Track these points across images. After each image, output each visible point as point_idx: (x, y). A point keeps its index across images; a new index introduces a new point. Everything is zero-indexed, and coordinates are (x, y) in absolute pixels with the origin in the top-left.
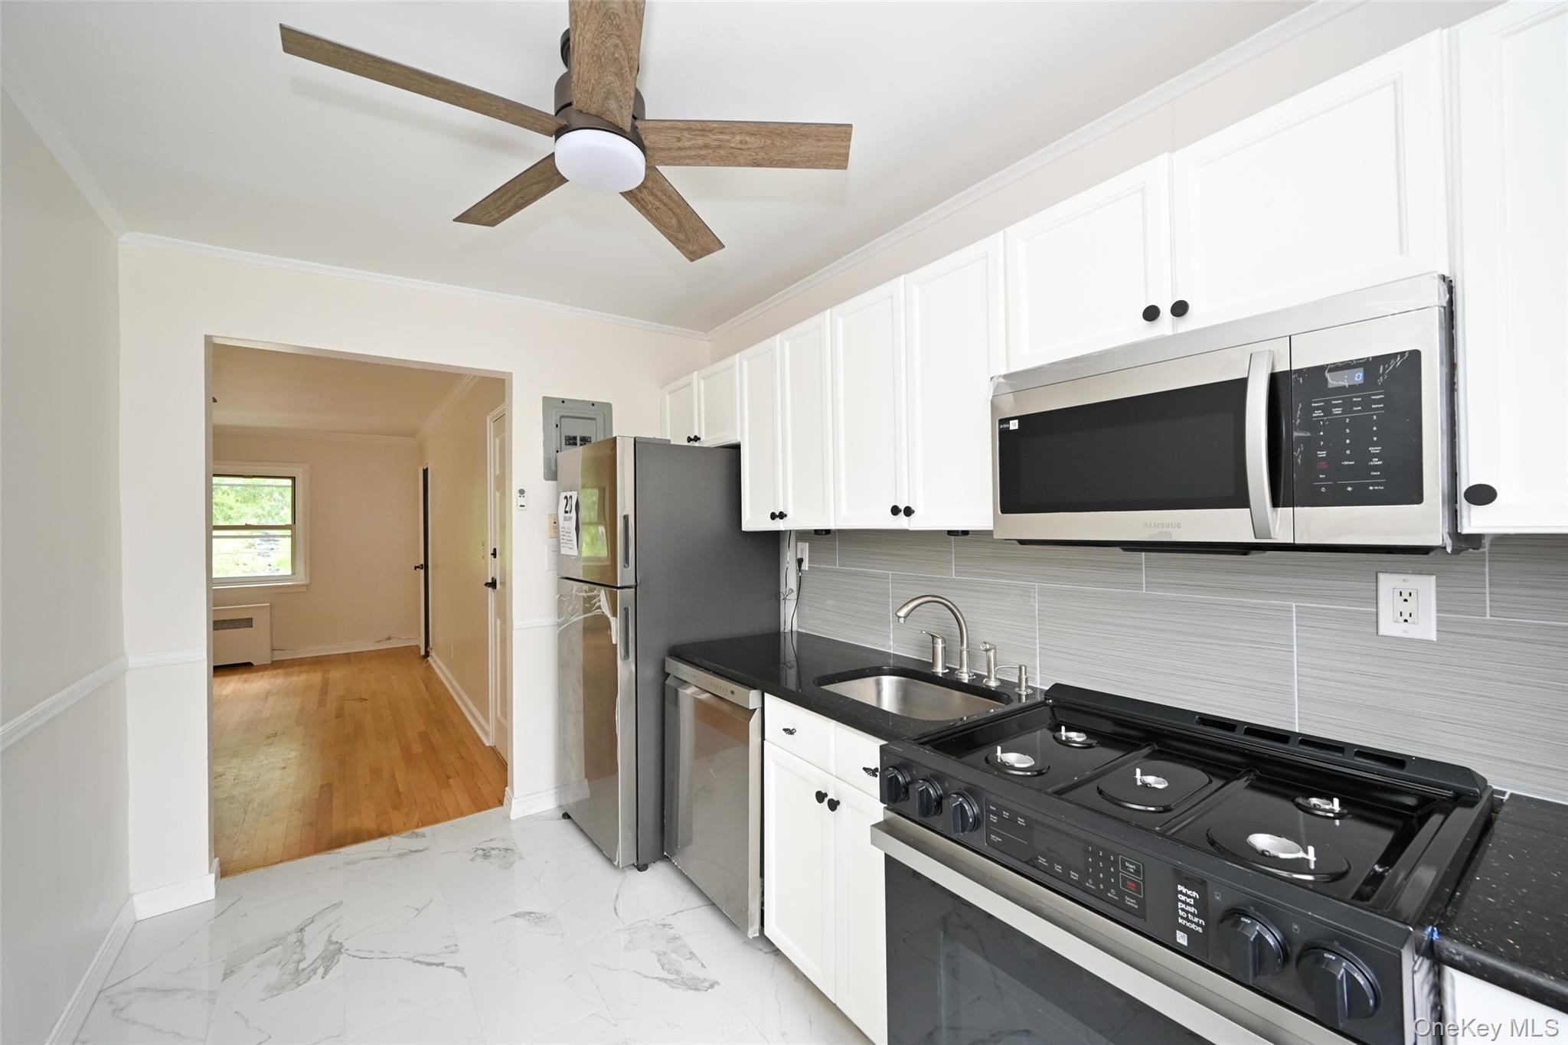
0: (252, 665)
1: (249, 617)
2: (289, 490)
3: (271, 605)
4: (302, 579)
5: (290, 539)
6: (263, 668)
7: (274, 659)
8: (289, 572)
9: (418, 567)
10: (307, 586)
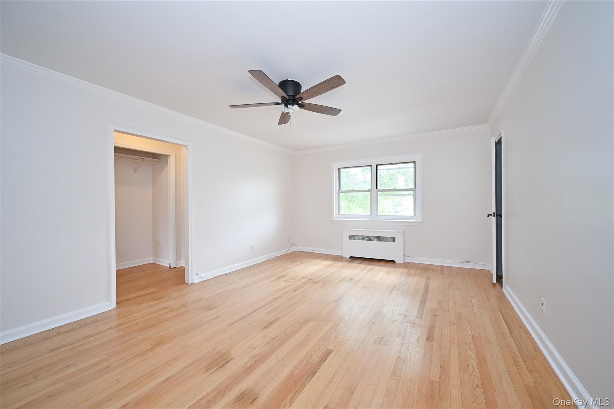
0: (395, 262)
1: (394, 237)
2: (413, 169)
3: (404, 232)
4: (418, 219)
5: (413, 196)
6: (400, 266)
7: (405, 261)
8: (412, 214)
9: (491, 215)
10: (421, 222)
